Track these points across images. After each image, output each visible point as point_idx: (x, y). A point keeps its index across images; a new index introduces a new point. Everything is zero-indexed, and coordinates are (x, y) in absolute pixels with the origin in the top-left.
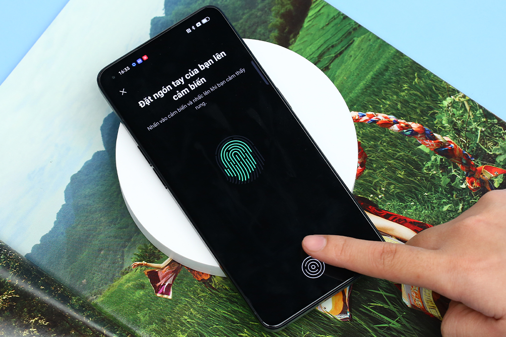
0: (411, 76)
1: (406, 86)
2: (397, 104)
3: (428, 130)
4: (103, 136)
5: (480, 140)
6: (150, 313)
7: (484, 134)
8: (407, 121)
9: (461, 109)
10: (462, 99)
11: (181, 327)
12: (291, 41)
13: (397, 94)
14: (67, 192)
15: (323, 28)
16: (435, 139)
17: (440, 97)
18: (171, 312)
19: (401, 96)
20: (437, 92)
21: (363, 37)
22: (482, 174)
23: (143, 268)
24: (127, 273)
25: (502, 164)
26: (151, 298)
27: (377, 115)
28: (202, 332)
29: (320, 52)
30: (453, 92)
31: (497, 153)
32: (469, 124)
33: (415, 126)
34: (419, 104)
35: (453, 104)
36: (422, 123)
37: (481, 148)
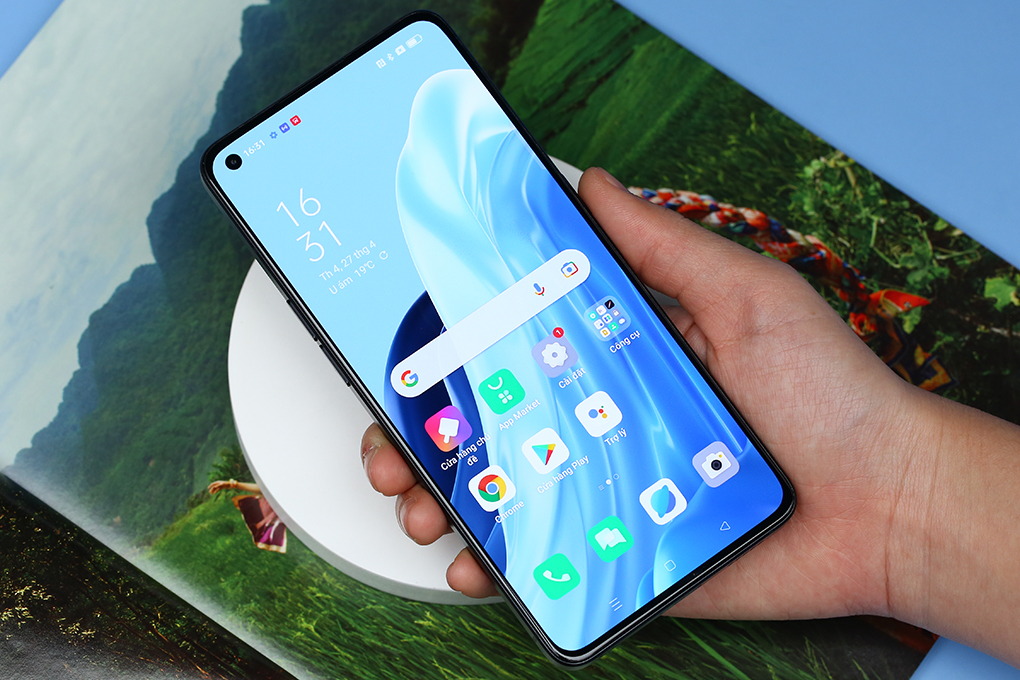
0: (743, 119)
1: (733, 139)
2: (716, 174)
3: (777, 224)
4: (151, 236)
5: (877, 241)
6: (244, 580)
7: (884, 230)
8: (736, 205)
9: (839, 182)
10: (842, 164)
11: (305, 609)
12: (512, 52)
13: (716, 153)
14: (82, 345)
15: (573, 27)
16: (790, 239)
17: (800, 159)
18: (285, 578)
19: (724, 157)
20: (793, 150)
21: (650, 43)
22: (880, 306)
23: (231, 493)
24: (200, 503)
25: (918, 287)
26: (247, 551)
27: (678, 195)
28: (344, 617)
29: (568, 72)
30: (825, 149)
31: (910, 266)
32: (857, 210)
33: (750, 215)
34: (759, 174)
35: (824, 173)
36: (764, 209)
37: (878, 257)
